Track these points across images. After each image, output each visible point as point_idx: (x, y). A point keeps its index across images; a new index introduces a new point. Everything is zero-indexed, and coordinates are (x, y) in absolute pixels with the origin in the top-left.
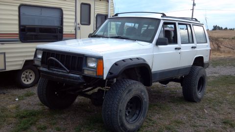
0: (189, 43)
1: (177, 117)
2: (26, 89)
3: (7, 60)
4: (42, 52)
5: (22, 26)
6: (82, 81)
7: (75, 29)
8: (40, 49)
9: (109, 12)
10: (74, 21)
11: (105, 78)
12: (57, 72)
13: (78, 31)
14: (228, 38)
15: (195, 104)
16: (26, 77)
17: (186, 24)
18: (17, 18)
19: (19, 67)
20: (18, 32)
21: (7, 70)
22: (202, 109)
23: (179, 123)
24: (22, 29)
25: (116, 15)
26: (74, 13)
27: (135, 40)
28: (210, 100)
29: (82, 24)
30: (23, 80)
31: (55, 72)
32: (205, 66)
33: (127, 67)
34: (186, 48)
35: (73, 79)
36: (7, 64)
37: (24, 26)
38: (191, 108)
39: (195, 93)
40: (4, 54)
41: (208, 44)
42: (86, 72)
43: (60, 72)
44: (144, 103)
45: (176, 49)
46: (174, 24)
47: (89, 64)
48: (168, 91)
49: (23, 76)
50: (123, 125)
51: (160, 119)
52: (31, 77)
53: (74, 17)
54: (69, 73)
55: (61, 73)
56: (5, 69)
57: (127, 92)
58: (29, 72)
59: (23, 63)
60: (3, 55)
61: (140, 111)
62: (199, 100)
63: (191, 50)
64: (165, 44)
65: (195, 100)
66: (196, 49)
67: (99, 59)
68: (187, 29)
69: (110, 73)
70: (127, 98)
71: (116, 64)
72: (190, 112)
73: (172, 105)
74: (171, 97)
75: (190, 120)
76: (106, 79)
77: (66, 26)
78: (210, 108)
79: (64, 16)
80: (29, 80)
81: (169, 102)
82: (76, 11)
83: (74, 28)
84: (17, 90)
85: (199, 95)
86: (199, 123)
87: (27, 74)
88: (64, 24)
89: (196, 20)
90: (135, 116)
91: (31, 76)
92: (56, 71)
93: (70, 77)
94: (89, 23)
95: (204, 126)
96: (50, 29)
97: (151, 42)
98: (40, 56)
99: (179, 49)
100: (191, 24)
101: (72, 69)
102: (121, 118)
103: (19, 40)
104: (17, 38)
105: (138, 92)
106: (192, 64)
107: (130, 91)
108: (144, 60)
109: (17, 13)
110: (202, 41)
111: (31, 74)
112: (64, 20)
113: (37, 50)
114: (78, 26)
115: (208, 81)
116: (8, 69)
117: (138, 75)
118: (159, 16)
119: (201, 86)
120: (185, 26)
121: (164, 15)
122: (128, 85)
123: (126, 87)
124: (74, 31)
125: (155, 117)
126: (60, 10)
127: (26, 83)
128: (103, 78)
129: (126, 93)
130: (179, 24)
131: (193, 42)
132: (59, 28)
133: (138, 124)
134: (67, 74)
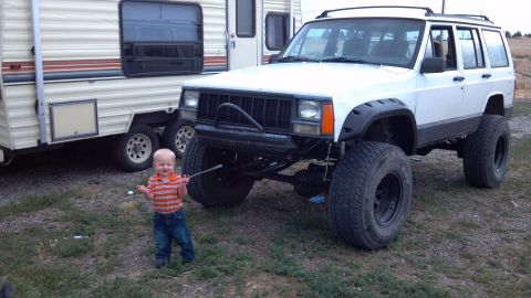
0: (477, 67)
1: (461, 216)
2: (137, 174)
3: (100, 115)
4: (197, 94)
5: (128, 43)
6: (292, 146)
7: (227, 47)
8: (193, 89)
9: (293, 8)
10: (223, 29)
11: (336, 140)
12: (236, 132)
13: (232, 51)
14: (527, 56)
15: (490, 192)
16: (135, 150)
17: (470, 29)
18: (117, 27)
19: (123, 129)
20: (119, 57)
21: (100, 135)
22: (506, 200)
23: (468, 226)
24: (126, 50)
25: (324, 14)
26: (224, 14)
27: (378, 64)
28: (518, 185)
29: (239, 36)
30: (129, 154)
31: (231, 132)
32: (507, 115)
33: (375, 117)
34: (473, 77)
35: (273, 143)
36: (100, 123)
37: (131, 44)
38: (485, 198)
39: (491, 170)
40: (95, 101)
41: (511, 68)
42: (298, 130)
43: (244, 131)
44: (404, 187)
45: (456, 79)
46: (450, 29)
47: (302, 113)
48: (427, 169)
49: (129, 146)
50: (370, 229)
51: (428, 220)
52: (144, 149)
53: (224, 22)
54: (263, 131)
55: (244, 133)
56: (97, 133)
57: (378, 164)
58: (139, 139)
59: (129, 120)
60: (92, 106)
61: (397, 203)
62: (497, 183)
63: (481, 81)
64: (439, 70)
65: (490, 184)
66: (490, 80)
67: (325, 103)
68: (472, 38)
69: (345, 129)
70: (377, 176)
71: (355, 111)
72: (485, 206)
73: (444, 194)
74: (437, 180)
75: (488, 221)
76: (340, 140)
77: (208, 40)
78: (521, 197)
79: (205, 20)
80: (140, 155)
81: (435, 189)
82: (227, 9)
83: (223, 45)
84: (119, 175)
85: (498, 173)
86: (506, 226)
87: (137, 142)
88: (206, 37)
89: (486, 19)
90: (389, 212)
91: (145, 146)
92: (232, 130)
93: (265, 140)
94: (253, 34)
95: (520, 231)
96: (166, 48)
97: (410, 66)
98: (193, 103)
99: (461, 79)
100: (479, 28)
101: (269, 125)
102: (367, 216)
103: (121, 72)
104: (118, 68)
105: (396, 166)
106: (483, 110)
107: (382, 163)
108: (401, 103)
109: (117, 17)
110: (498, 63)
111: (144, 143)
112: (205, 29)
113: (185, 90)
114: (231, 39)
115: (512, 144)
116: (103, 132)
117: (387, 133)
118: (420, 15)
119: (500, 156)
120: (468, 32)
121: (429, 12)
122: (378, 152)
123: (375, 156)
124: (224, 50)
125: (419, 218)
126: (198, 8)
127: (135, 160)
128: (333, 139)
129: (375, 168)
130: (458, 28)
131: (484, 66)
132: (196, 46)
133: (394, 227)
134: (258, 134)
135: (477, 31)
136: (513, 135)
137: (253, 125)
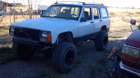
27: (68, 19)
32: (107, 30)
45: (91, 23)
47: (43, 35)
54: (32, 40)
63: (99, 22)
66: (102, 22)
89: (102, 5)
106: (100, 30)
113: (11, 26)
120: (96, 9)
121: (84, 4)
131: (101, 18)
135: (99, 8)
136: (110, 39)
137: (29, 38)
